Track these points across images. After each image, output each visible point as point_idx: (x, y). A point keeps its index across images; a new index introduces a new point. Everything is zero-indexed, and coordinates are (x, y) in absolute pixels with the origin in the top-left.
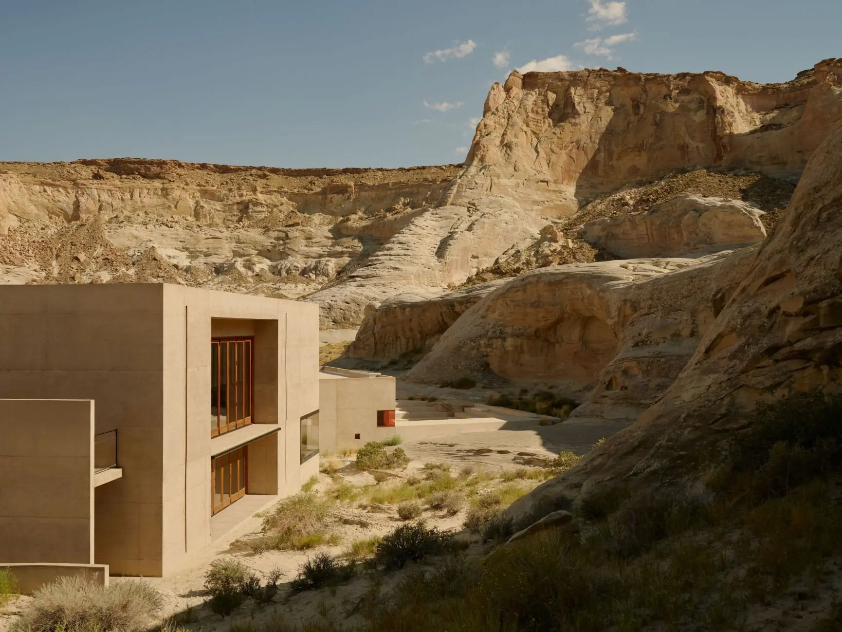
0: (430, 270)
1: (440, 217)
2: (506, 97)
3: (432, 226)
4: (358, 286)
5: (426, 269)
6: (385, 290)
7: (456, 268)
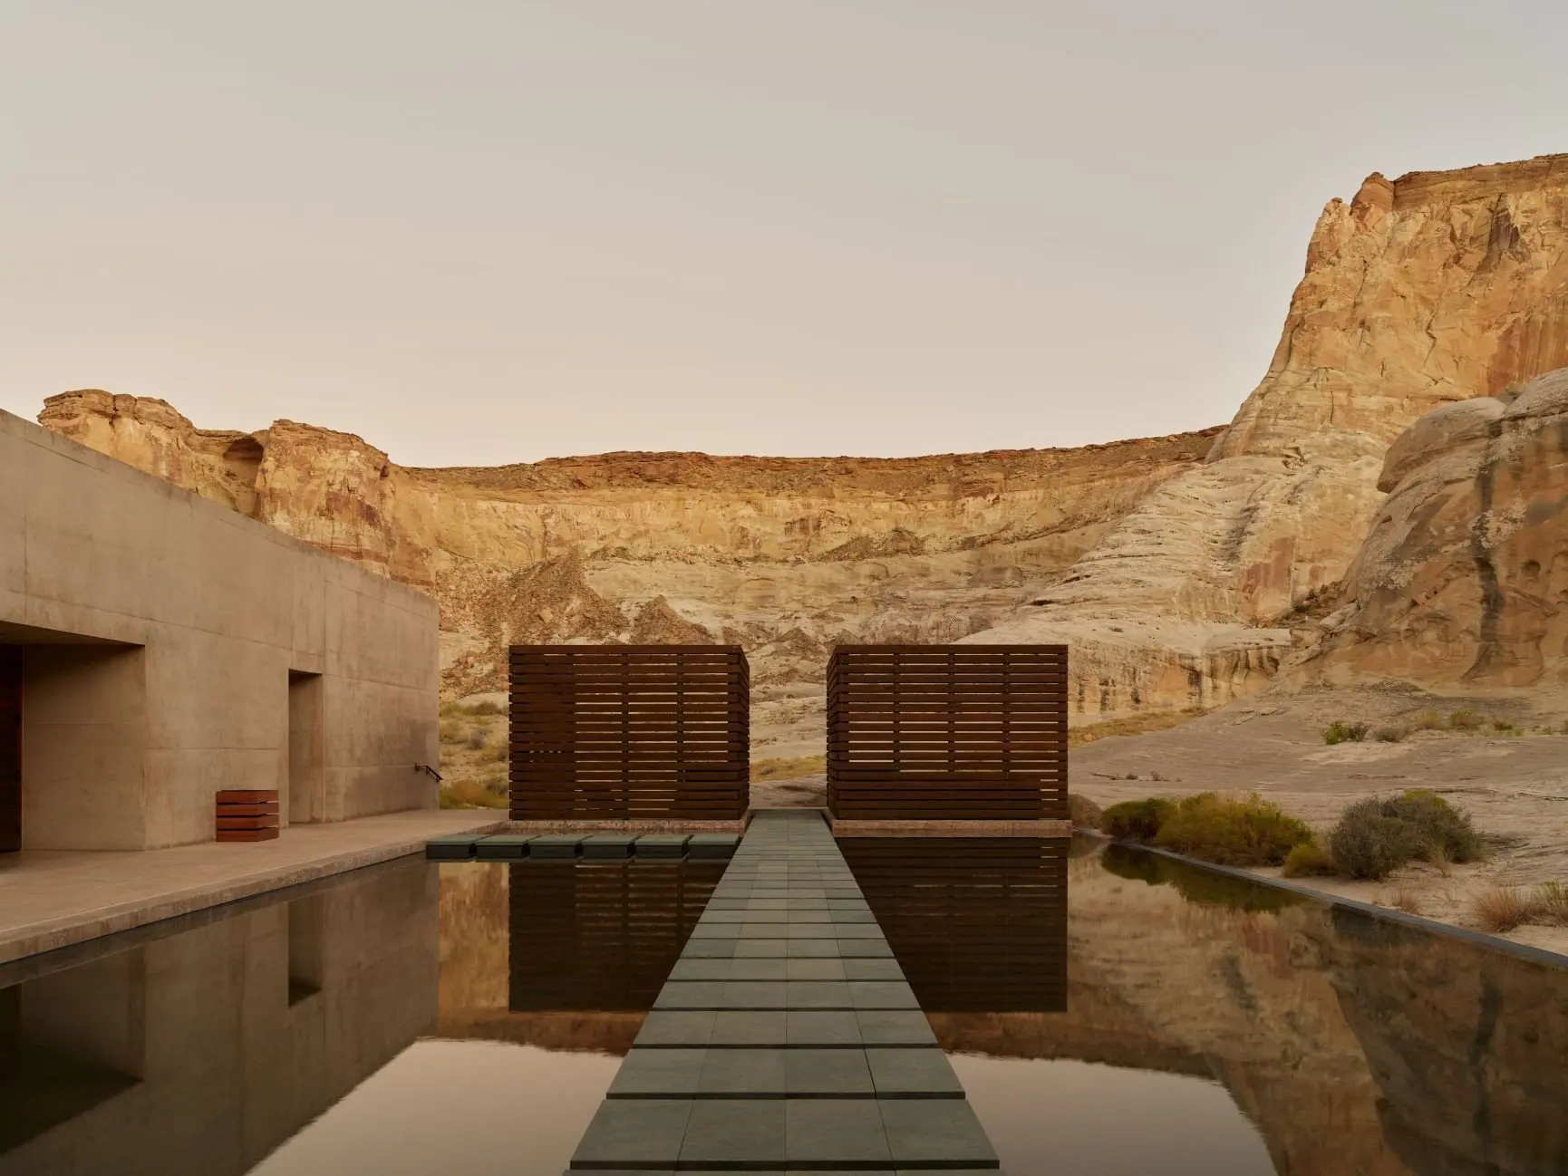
0: (1211, 586)
1: (1221, 480)
2: (1357, 228)
3: (1206, 497)
4: (1056, 620)
5: (1202, 584)
6: (1118, 626)
7: (1266, 581)
